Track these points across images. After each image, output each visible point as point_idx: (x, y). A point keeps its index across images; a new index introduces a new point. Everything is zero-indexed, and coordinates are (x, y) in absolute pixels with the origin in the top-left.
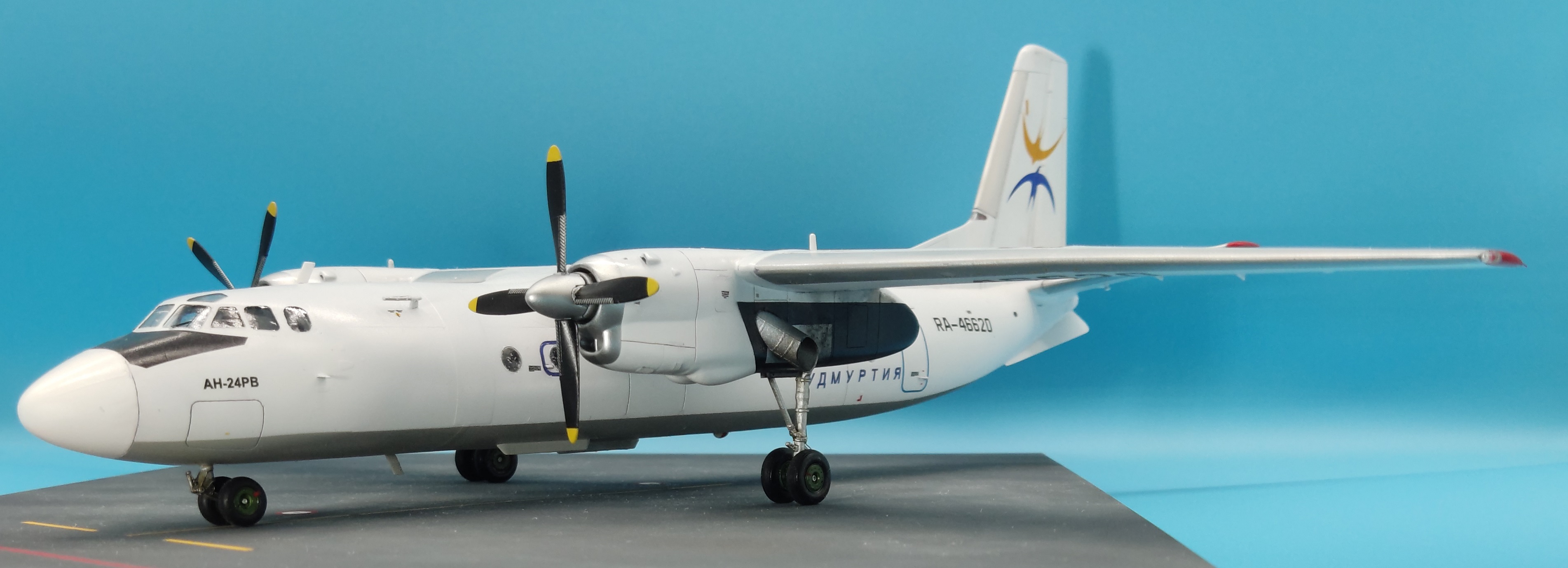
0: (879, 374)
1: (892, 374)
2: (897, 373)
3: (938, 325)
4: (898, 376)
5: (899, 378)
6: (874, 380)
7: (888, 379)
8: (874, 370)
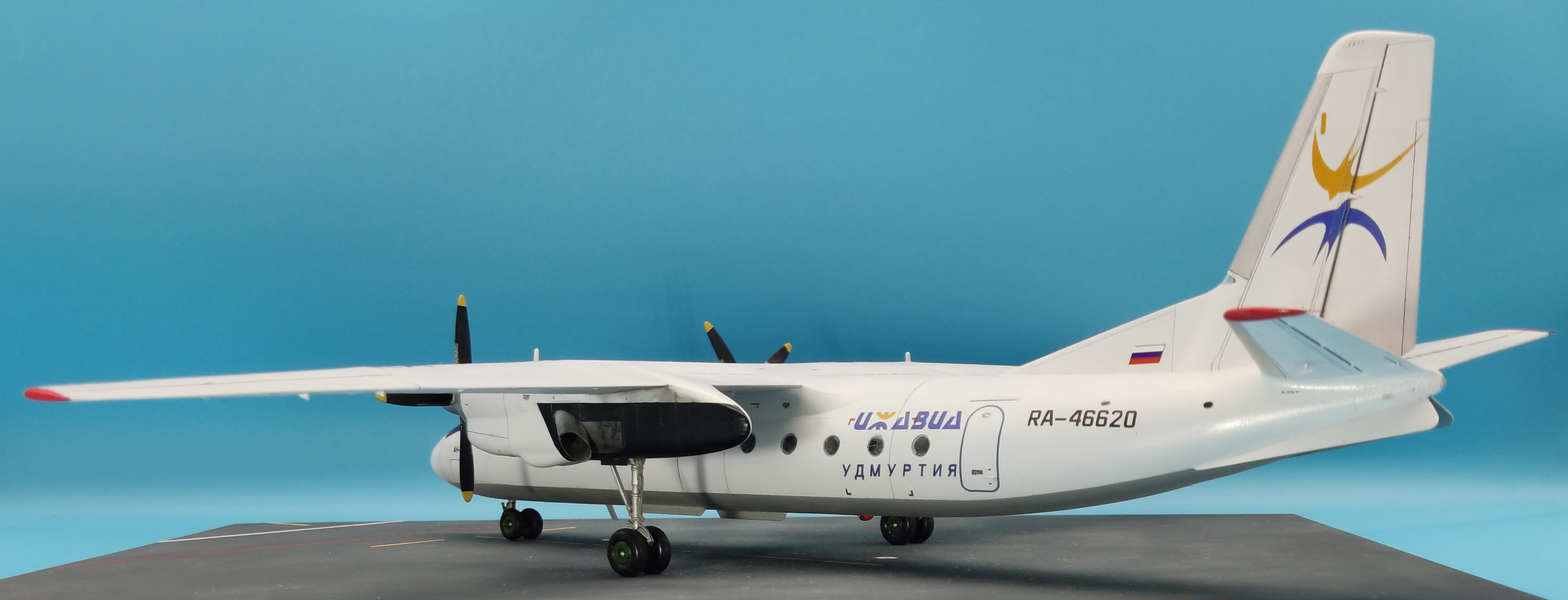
0: (929, 470)
1: (945, 470)
2: (951, 471)
3: (1031, 418)
4: (953, 473)
5: (955, 475)
6: (922, 475)
7: (940, 475)
8: (922, 466)
